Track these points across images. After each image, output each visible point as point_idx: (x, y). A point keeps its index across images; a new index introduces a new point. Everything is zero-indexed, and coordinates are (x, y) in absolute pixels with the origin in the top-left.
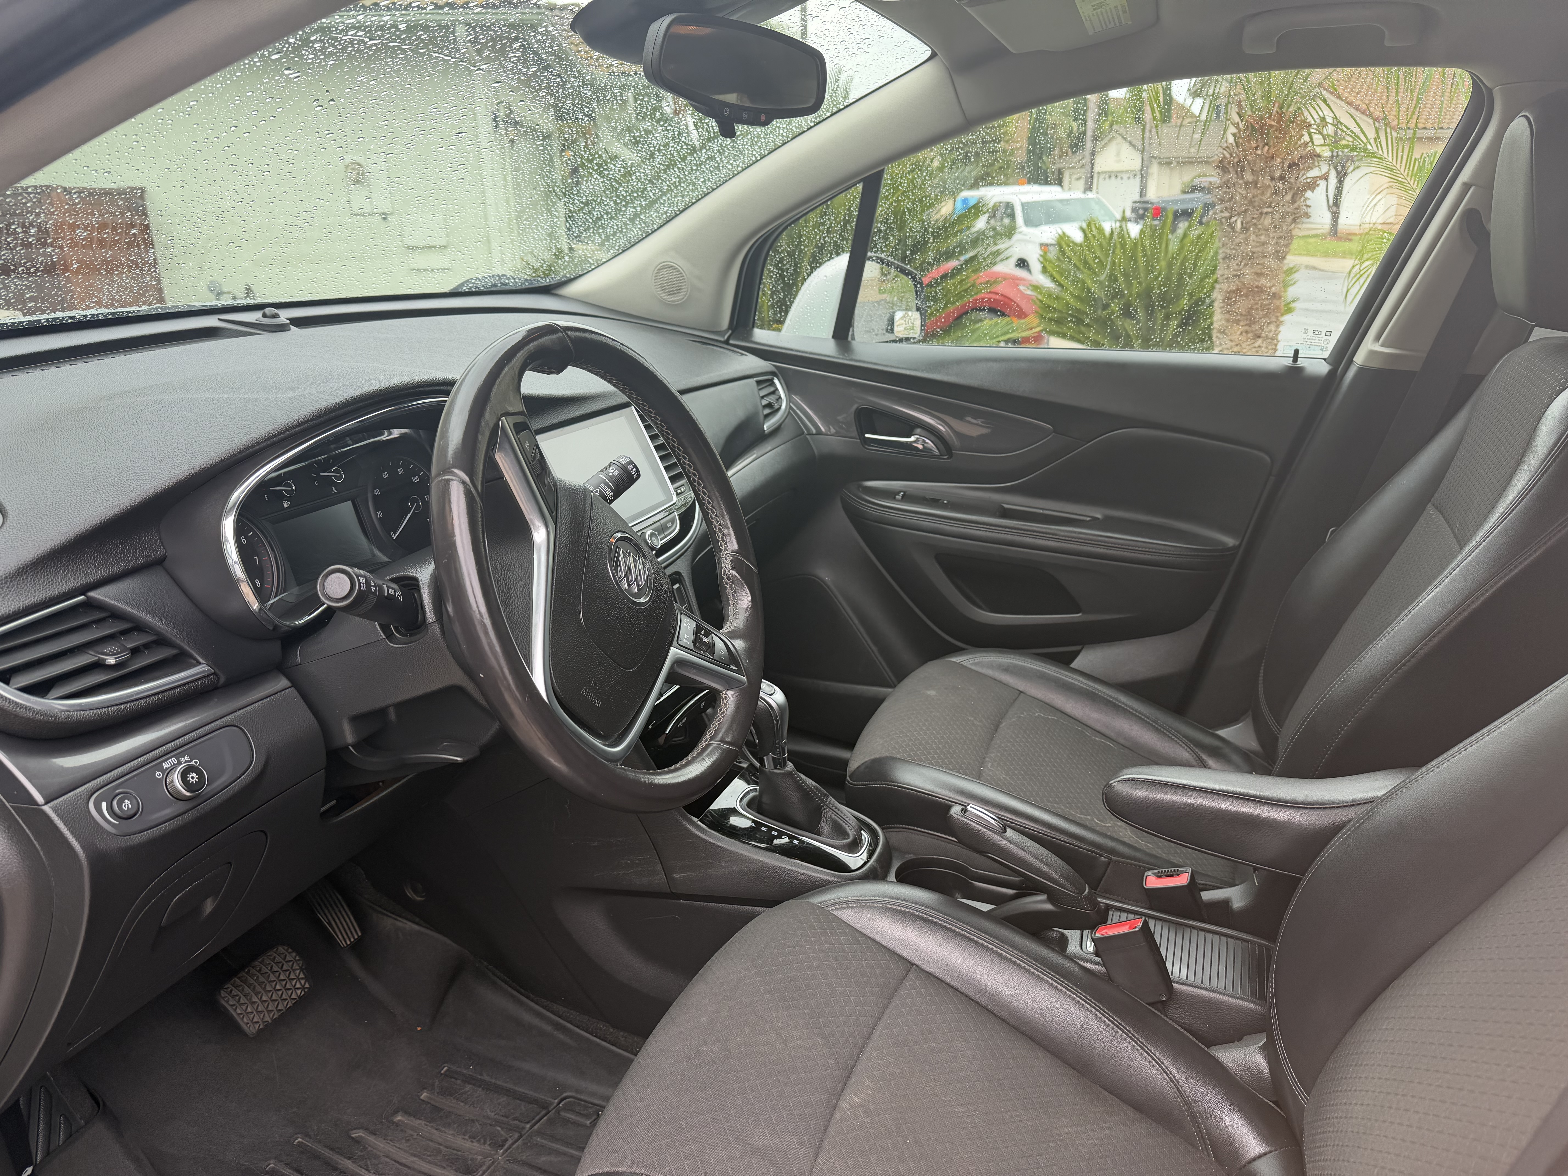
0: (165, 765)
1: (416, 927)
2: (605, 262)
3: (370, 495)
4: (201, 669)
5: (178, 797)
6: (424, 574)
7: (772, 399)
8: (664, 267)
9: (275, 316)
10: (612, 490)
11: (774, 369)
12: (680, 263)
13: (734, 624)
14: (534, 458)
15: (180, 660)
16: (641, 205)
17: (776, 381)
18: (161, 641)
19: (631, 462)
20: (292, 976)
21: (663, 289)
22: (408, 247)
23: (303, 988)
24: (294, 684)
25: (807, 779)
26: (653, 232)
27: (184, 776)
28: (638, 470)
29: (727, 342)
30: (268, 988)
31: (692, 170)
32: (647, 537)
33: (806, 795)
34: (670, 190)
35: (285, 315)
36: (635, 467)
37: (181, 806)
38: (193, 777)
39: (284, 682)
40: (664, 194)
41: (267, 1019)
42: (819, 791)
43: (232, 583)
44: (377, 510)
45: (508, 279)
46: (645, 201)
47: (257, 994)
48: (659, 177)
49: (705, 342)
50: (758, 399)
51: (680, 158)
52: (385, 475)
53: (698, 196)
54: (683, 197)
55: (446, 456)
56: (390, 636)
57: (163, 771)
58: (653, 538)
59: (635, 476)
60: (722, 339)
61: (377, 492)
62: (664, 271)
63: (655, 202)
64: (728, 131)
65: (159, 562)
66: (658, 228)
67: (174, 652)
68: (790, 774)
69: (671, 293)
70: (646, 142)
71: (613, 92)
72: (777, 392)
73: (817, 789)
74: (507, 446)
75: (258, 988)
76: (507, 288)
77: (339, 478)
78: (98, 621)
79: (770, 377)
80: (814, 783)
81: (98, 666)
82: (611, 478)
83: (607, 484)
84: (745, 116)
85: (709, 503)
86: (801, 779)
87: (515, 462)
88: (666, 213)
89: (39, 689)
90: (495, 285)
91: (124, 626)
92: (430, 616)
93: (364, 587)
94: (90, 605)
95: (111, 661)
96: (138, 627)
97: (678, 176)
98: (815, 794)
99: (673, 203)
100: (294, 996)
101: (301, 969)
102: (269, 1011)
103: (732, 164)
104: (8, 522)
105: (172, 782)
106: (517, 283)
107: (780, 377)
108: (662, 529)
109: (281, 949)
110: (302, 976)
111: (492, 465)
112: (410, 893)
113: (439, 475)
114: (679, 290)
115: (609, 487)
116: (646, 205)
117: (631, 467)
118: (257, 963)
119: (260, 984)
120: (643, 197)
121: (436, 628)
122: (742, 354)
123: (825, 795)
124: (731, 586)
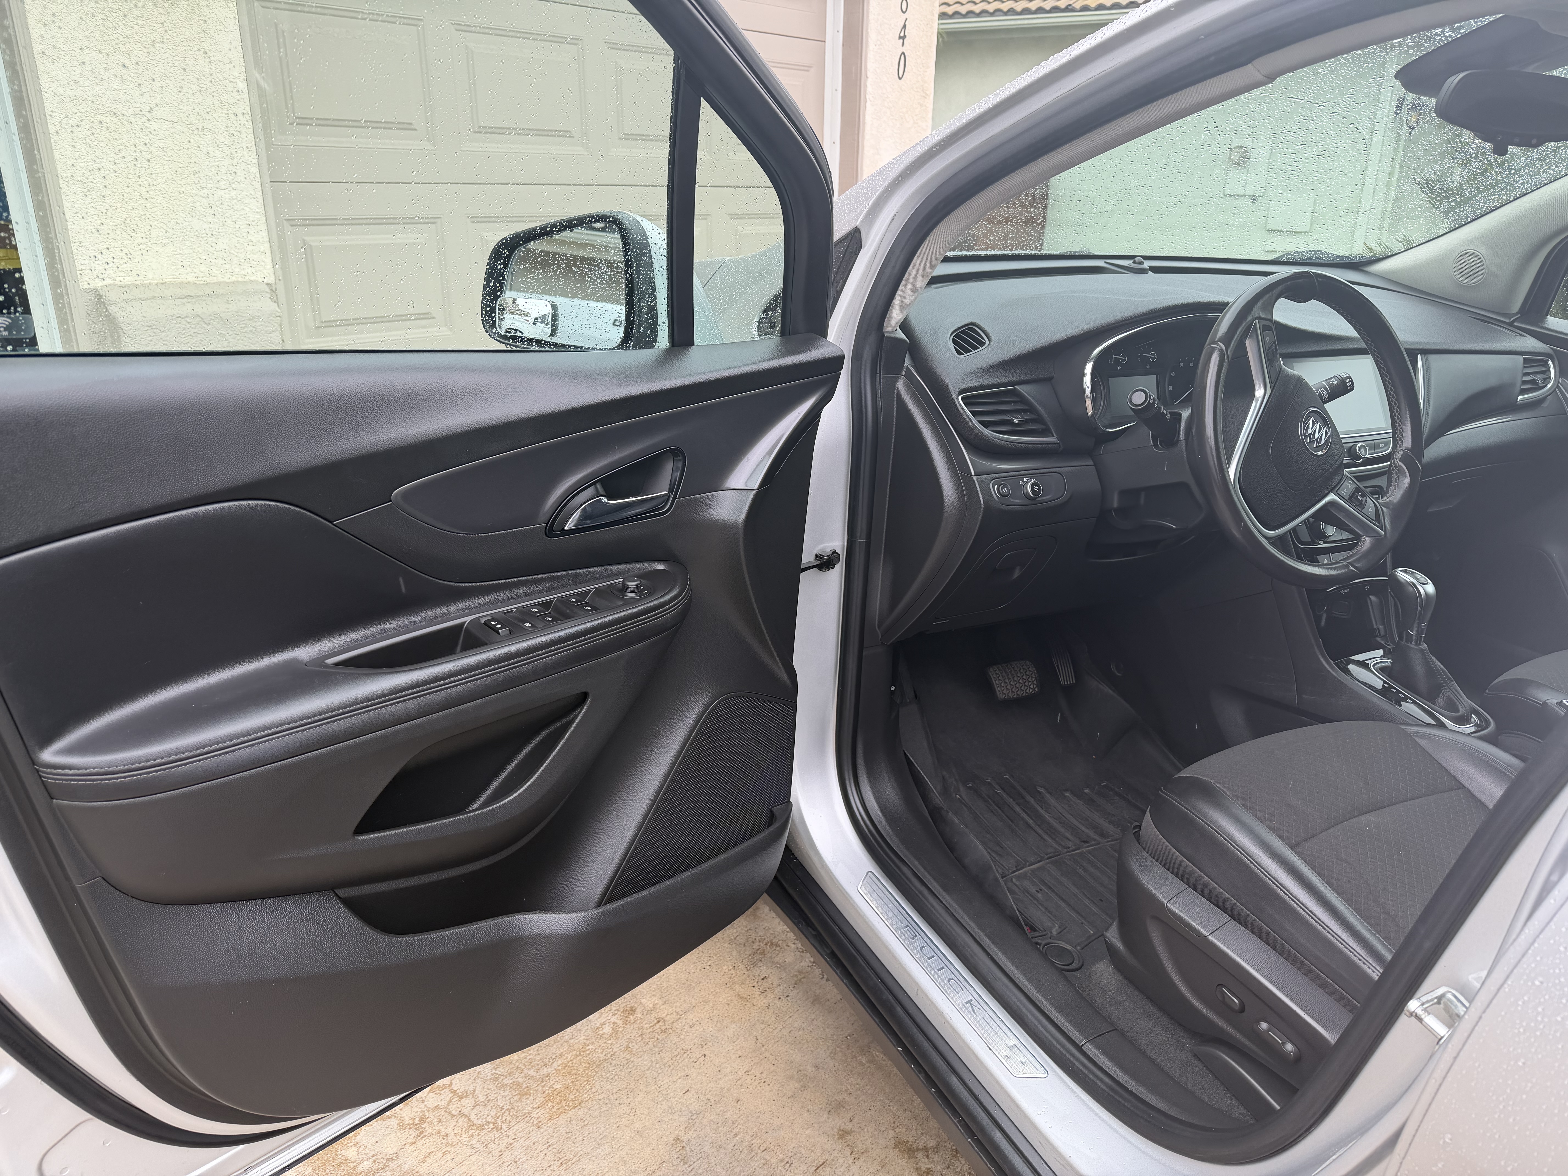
0: (1025, 480)
1: (1110, 691)
2: (1415, 247)
3: (1168, 376)
4: (1053, 439)
5: (1027, 496)
6: (1186, 414)
7: (1539, 378)
8: (1465, 255)
9: (1141, 263)
10: (1328, 393)
11: (1551, 352)
12: (1483, 251)
13: (1390, 499)
14: (1270, 348)
15: (1045, 432)
16: (1455, 201)
17: (1550, 363)
18: (1039, 420)
19: (1349, 377)
20: (1030, 680)
21: (1461, 274)
22: (1269, 230)
23: (1034, 689)
24: (1095, 465)
25: (1437, 662)
26: (1466, 224)
27: (1032, 486)
28: (1353, 384)
29: (1511, 324)
30: (1015, 679)
31: (1510, 174)
32: (1357, 448)
33: (1431, 671)
34: (1486, 189)
35: (1147, 264)
36: (1352, 381)
37: (1027, 502)
38: (1036, 488)
39: (1091, 463)
40: (1480, 192)
41: (1010, 695)
42: (1445, 674)
43: (1083, 397)
44: (1169, 385)
45: (1323, 254)
46: (1461, 197)
47: (1009, 679)
48: (1476, 179)
49: (1485, 320)
50: (1520, 374)
51: (1498, 164)
52: (1181, 365)
53: (1516, 195)
54: (1499, 196)
55: (1216, 335)
56: (1156, 445)
57: (1024, 482)
58: (1362, 450)
59: (1349, 388)
60: (1508, 321)
61: (1173, 374)
62: (1466, 258)
63: (1470, 199)
64: (1500, 150)
65: (1050, 379)
66: (1472, 221)
67: (1044, 427)
68: (1422, 651)
69: (1468, 276)
70: (1463, 151)
71: (1431, 116)
72: (1547, 373)
73: (1443, 671)
74: (1255, 337)
75: (1010, 676)
76: (1321, 261)
77: (1153, 359)
78: (1015, 402)
79: (1544, 358)
80: (1442, 666)
81: (1010, 423)
82: (1331, 386)
83: (1326, 389)
84: (1517, 140)
85: (1397, 411)
86: (1432, 661)
87: (1256, 346)
88: (1482, 208)
89: (985, 424)
90: (1310, 258)
91: (1026, 407)
92: (1182, 437)
93: (1151, 402)
94: (1014, 393)
95: (1016, 421)
96: (1031, 409)
97: (1495, 179)
98: (1440, 674)
99: (1489, 200)
100: (1027, 691)
101: (1036, 679)
102: (1013, 692)
103: (1553, 170)
104: (991, 344)
105: (1027, 488)
106: (1330, 258)
107: (1556, 361)
108: (1374, 447)
109: (1028, 662)
110: (1035, 682)
111: (1241, 346)
112: (1113, 668)
113: (1210, 344)
114: (1475, 275)
115: (1327, 391)
116: (1461, 201)
117: (1348, 380)
118: (1013, 663)
119: (1012, 675)
120: (1458, 194)
121: (1183, 445)
122: (1521, 335)
123: (1449, 679)
124: (1396, 473)
